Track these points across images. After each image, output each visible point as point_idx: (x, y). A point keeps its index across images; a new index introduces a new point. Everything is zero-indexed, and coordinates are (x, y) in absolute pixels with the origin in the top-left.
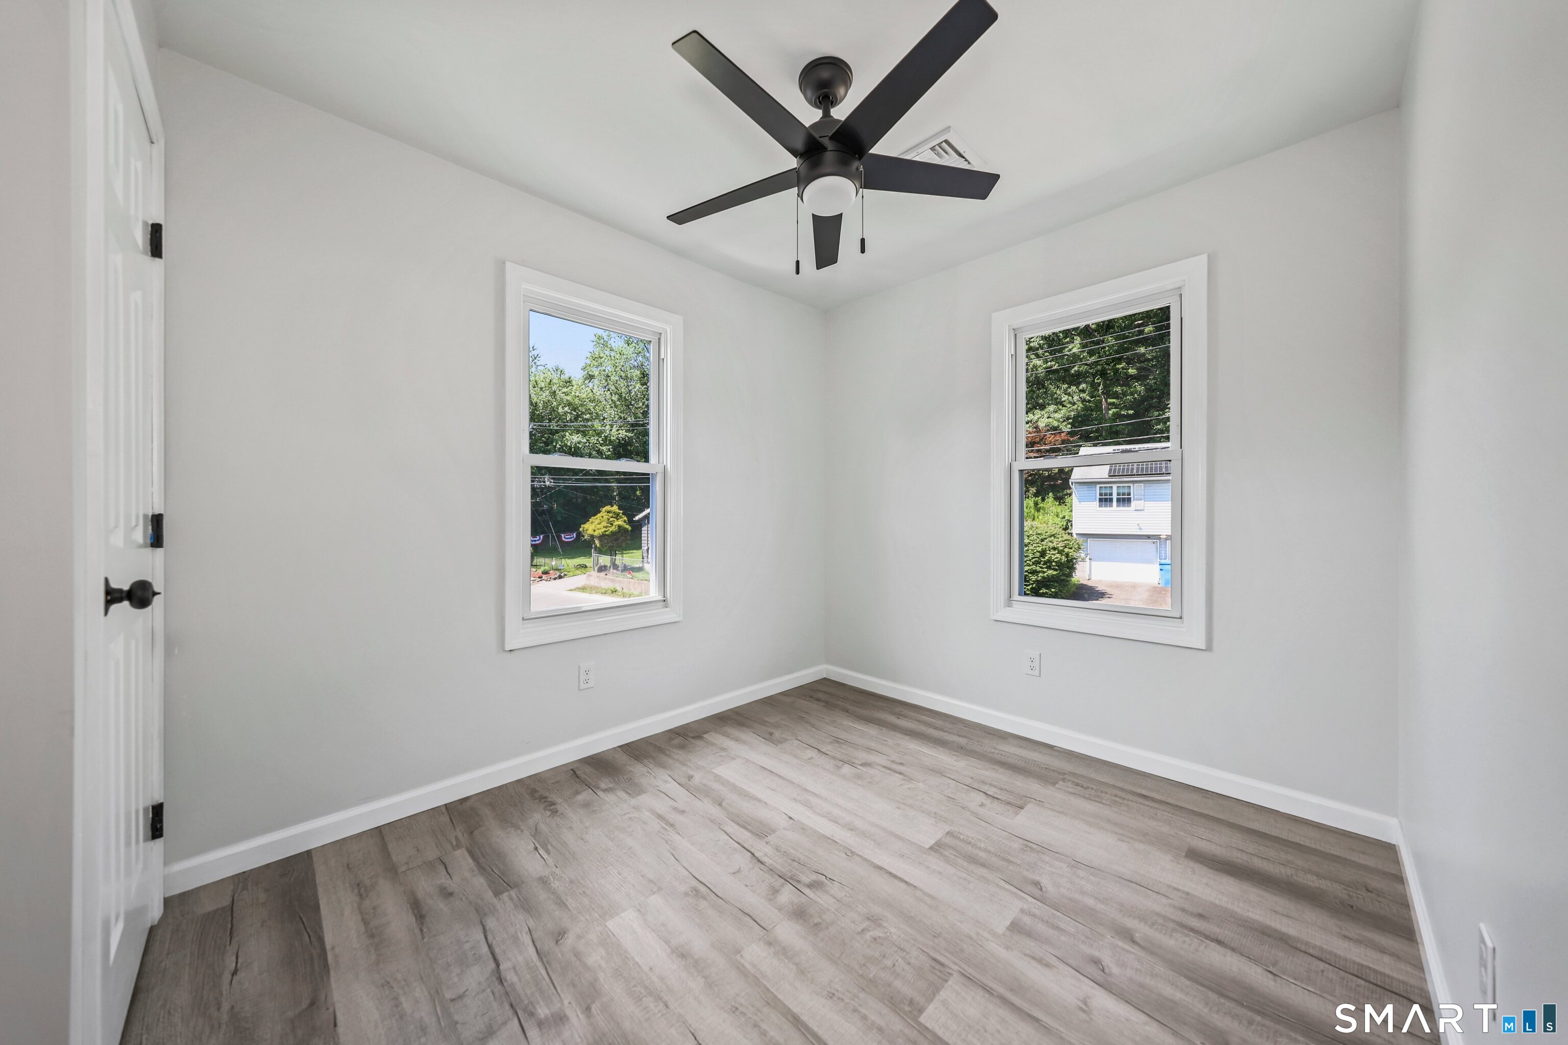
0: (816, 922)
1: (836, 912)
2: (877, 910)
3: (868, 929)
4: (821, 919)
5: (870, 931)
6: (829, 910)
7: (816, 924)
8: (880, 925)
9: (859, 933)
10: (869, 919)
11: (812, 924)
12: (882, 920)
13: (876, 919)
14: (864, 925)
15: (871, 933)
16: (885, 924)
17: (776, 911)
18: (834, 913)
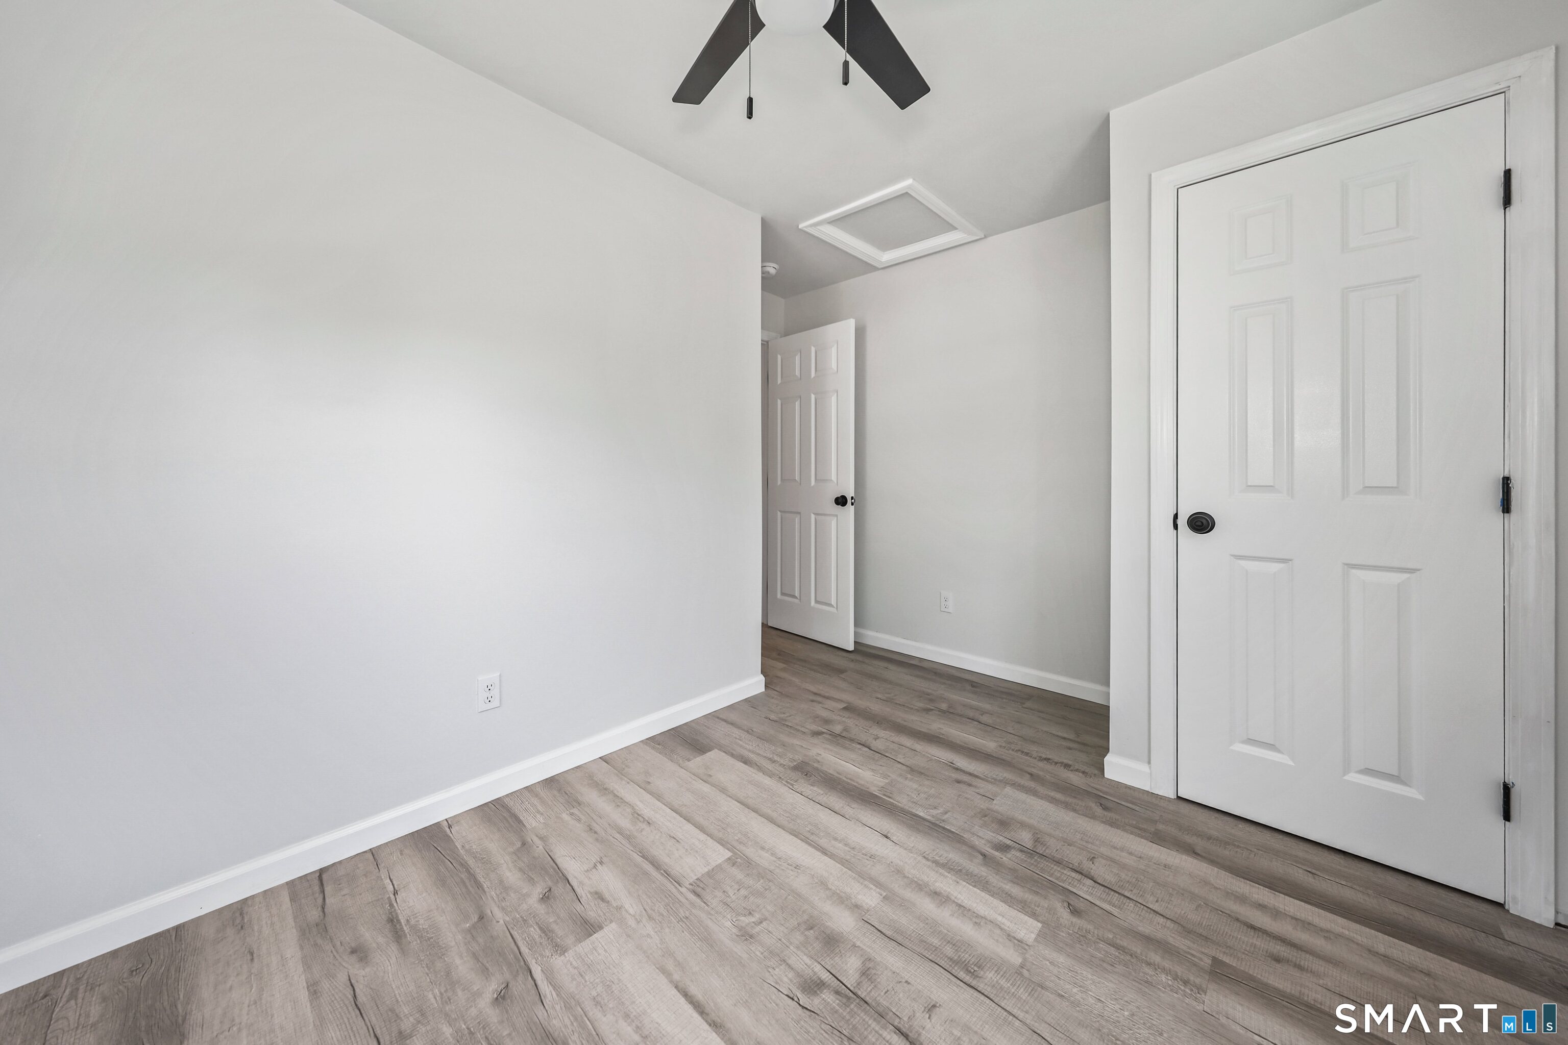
0: (812, 932)
1: (788, 944)
2: (739, 949)
3: (755, 924)
4: (805, 935)
5: (753, 922)
6: (798, 948)
7: (811, 928)
8: (741, 929)
9: (766, 919)
10: (751, 937)
11: (816, 928)
12: (737, 936)
13: (742, 936)
14: (758, 929)
15: (753, 920)
16: (734, 930)
17: (858, 944)
18: (791, 943)
